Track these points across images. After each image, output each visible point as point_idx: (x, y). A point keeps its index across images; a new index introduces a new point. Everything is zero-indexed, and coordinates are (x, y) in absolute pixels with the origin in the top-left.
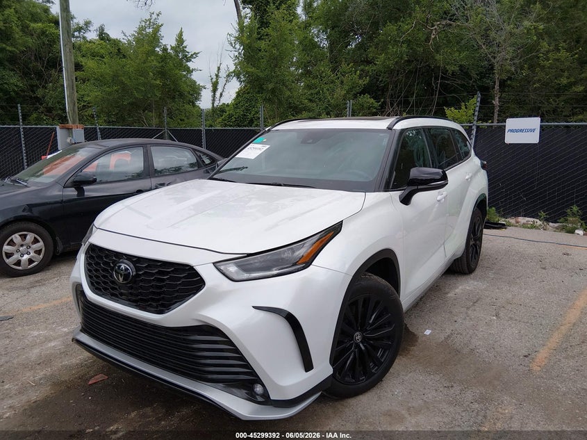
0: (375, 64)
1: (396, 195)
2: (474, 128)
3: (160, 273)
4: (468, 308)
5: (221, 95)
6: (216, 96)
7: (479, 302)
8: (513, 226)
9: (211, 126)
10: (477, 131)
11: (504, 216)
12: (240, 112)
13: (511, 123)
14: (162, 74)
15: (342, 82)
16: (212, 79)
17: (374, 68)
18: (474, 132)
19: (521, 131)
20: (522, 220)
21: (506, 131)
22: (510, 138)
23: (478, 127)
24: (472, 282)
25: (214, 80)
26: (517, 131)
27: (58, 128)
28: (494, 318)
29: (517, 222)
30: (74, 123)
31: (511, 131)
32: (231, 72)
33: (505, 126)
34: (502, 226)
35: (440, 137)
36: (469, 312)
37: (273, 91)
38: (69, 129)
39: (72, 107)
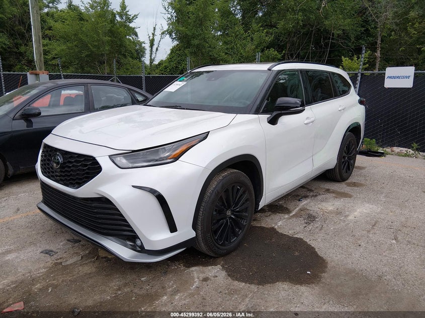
0: (277, 28)
1: (265, 117)
2: (359, 75)
3: (77, 161)
4: (369, 231)
5: (157, 49)
6: (153, 50)
7: (377, 225)
8: (389, 154)
9: (150, 74)
10: (361, 78)
11: (382, 146)
12: (173, 64)
13: (390, 71)
14: (111, 33)
15: (252, 39)
16: (149, 37)
17: (277, 30)
18: (359, 78)
19: (398, 77)
20: (397, 149)
21: (386, 78)
22: (389, 84)
23: (362, 74)
24: (368, 205)
25: (151, 38)
26: (394, 77)
27: (28, 73)
28: (394, 241)
29: (392, 151)
30: (40, 69)
31: (390, 77)
32: (165, 31)
33: (385, 74)
34: (381, 155)
35: (317, 78)
36: (371, 236)
37: (198, 46)
38: (37, 75)
39: (39, 58)
